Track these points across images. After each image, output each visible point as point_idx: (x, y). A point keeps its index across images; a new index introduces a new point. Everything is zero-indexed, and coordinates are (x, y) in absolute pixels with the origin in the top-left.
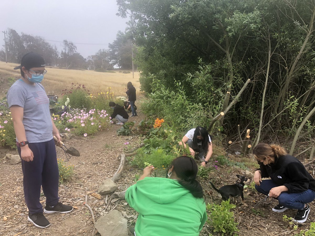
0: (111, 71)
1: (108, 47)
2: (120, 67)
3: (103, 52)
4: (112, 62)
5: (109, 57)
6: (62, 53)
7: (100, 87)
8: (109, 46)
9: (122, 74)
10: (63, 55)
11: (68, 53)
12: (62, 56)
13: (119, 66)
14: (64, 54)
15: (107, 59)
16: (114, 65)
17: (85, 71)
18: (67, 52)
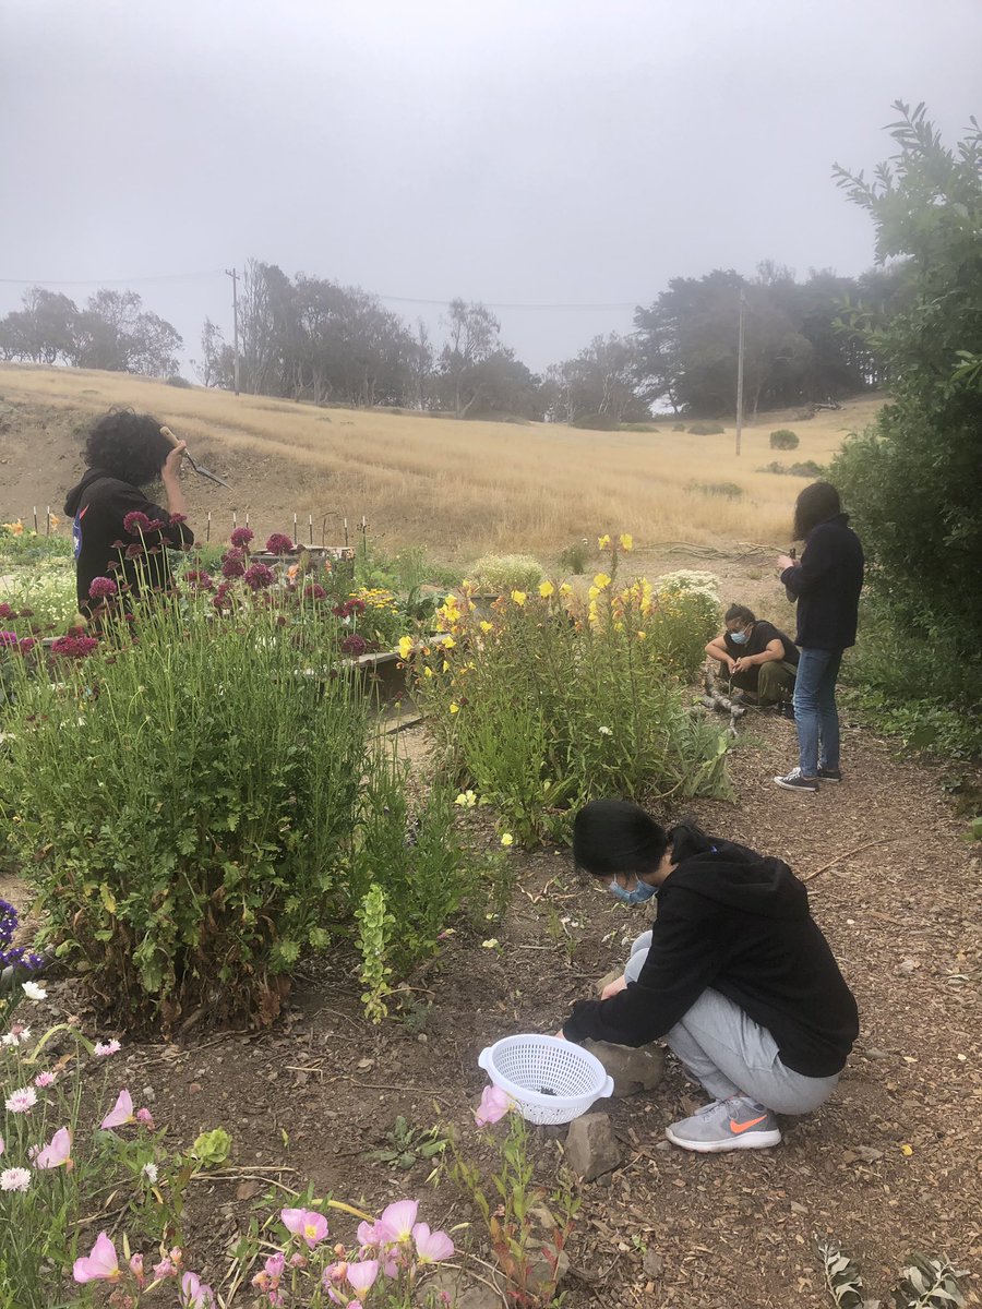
0: (642, 425)
1: (632, 322)
2: (679, 408)
3: (614, 347)
4: (648, 386)
5: (634, 367)
6: (446, 353)
7: (581, 497)
8: (636, 320)
9: (685, 436)
10: (447, 362)
11: (468, 352)
12: (443, 367)
13: (675, 404)
14: (452, 358)
15: (624, 375)
16: (652, 401)
17: (530, 425)
18: (462, 349)
